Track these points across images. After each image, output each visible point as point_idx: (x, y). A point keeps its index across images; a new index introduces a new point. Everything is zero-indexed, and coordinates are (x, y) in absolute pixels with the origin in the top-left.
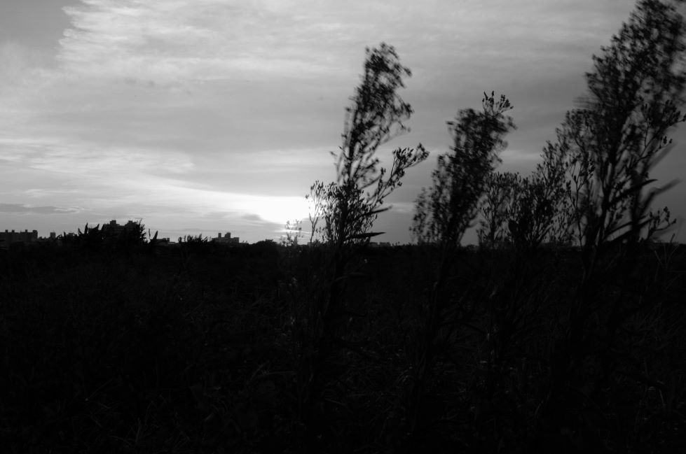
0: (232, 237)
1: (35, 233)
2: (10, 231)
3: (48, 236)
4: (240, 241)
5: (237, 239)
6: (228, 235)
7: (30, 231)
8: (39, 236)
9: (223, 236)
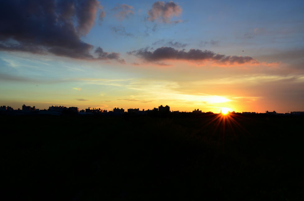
0: (199, 110)
1: (138, 109)
2: (131, 109)
3: (142, 110)
4: (202, 112)
5: (201, 111)
6: (198, 110)
7: (137, 109)
8: (139, 110)
9: (196, 110)
